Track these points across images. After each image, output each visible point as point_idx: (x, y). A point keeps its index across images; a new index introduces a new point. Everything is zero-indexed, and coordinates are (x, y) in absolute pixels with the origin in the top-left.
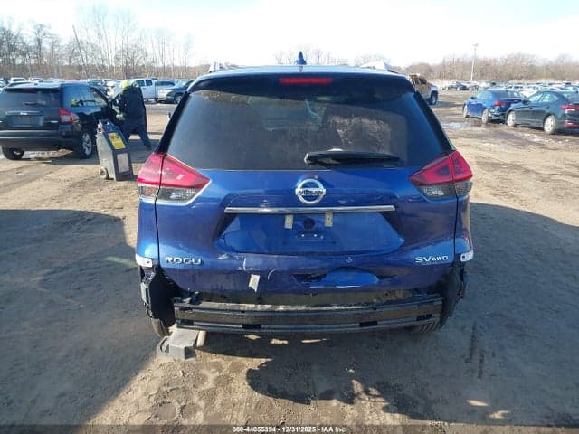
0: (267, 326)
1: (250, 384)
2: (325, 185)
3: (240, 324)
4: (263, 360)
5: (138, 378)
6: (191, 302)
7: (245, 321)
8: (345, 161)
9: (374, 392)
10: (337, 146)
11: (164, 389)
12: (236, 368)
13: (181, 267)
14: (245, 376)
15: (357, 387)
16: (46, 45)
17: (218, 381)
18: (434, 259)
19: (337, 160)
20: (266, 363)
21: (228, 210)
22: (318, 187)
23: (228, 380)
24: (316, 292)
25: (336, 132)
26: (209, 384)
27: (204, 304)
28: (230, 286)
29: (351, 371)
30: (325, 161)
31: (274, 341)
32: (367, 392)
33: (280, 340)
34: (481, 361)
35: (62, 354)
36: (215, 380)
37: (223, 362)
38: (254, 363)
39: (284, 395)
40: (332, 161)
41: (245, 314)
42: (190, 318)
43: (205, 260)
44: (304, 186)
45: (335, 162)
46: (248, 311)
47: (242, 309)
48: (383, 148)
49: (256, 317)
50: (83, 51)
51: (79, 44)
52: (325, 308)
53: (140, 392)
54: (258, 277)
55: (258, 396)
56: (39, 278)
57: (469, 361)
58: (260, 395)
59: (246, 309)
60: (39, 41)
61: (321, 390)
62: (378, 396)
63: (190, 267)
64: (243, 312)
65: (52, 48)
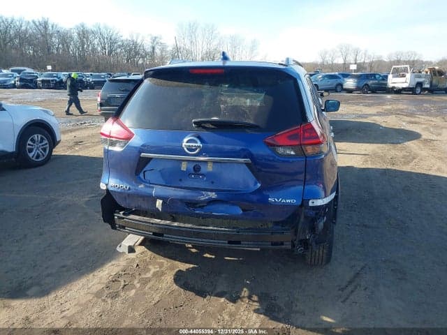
0: (167, 236)
1: (174, 279)
2: (202, 141)
3: (151, 232)
4: (192, 266)
5: (110, 264)
6: (124, 214)
7: (154, 230)
8: (220, 127)
9: (255, 298)
10: (217, 116)
11: (121, 273)
12: (171, 268)
13: (119, 190)
14: (174, 274)
15: (245, 292)
16: (158, 51)
17: (155, 274)
18: (284, 201)
19: (215, 125)
20: (193, 268)
21: (143, 155)
22: (196, 142)
23: (163, 274)
24: (198, 216)
25: (220, 107)
26: (149, 275)
27: (132, 217)
28: (145, 206)
29: (248, 282)
30: (207, 125)
31: (207, 255)
32: (250, 297)
33: (210, 254)
34: (352, 291)
35: (76, 244)
36: (154, 273)
37: (166, 263)
38: (184, 267)
39: (192, 290)
40: (211, 126)
41: (154, 225)
42: (124, 225)
43: (131, 187)
44: (187, 142)
45: (213, 127)
46: (155, 224)
47: (151, 221)
48: (249, 118)
49: (160, 228)
50: (180, 55)
51: (177, 49)
52: (203, 227)
53: (107, 272)
54: (161, 201)
55: (175, 287)
56: (87, 199)
57: (342, 290)
58: (177, 287)
59: (154, 222)
60: (153, 48)
61: (219, 290)
62: (256, 301)
63: (123, 191)
64: (153, 224)
65: (162, 52)
